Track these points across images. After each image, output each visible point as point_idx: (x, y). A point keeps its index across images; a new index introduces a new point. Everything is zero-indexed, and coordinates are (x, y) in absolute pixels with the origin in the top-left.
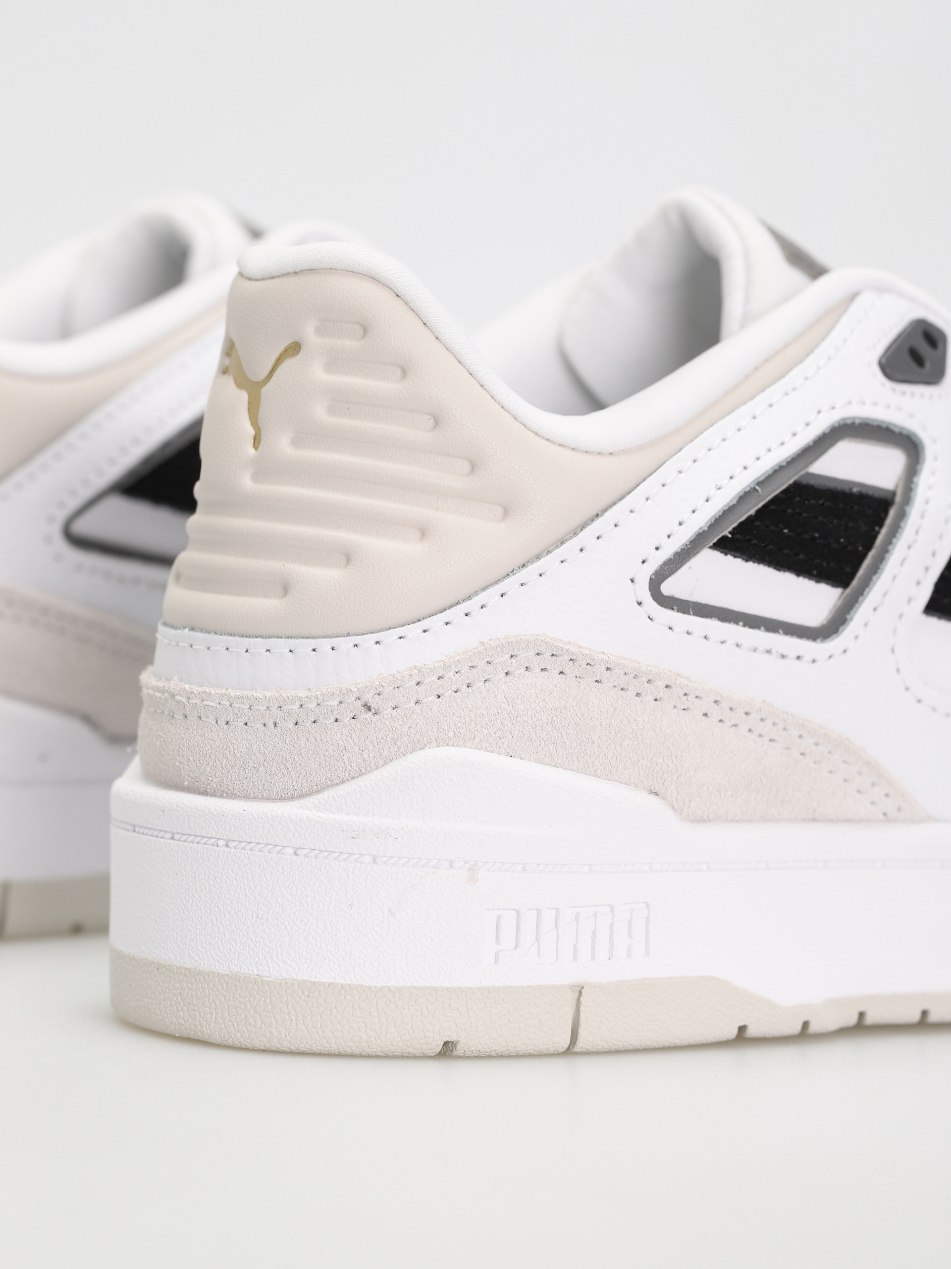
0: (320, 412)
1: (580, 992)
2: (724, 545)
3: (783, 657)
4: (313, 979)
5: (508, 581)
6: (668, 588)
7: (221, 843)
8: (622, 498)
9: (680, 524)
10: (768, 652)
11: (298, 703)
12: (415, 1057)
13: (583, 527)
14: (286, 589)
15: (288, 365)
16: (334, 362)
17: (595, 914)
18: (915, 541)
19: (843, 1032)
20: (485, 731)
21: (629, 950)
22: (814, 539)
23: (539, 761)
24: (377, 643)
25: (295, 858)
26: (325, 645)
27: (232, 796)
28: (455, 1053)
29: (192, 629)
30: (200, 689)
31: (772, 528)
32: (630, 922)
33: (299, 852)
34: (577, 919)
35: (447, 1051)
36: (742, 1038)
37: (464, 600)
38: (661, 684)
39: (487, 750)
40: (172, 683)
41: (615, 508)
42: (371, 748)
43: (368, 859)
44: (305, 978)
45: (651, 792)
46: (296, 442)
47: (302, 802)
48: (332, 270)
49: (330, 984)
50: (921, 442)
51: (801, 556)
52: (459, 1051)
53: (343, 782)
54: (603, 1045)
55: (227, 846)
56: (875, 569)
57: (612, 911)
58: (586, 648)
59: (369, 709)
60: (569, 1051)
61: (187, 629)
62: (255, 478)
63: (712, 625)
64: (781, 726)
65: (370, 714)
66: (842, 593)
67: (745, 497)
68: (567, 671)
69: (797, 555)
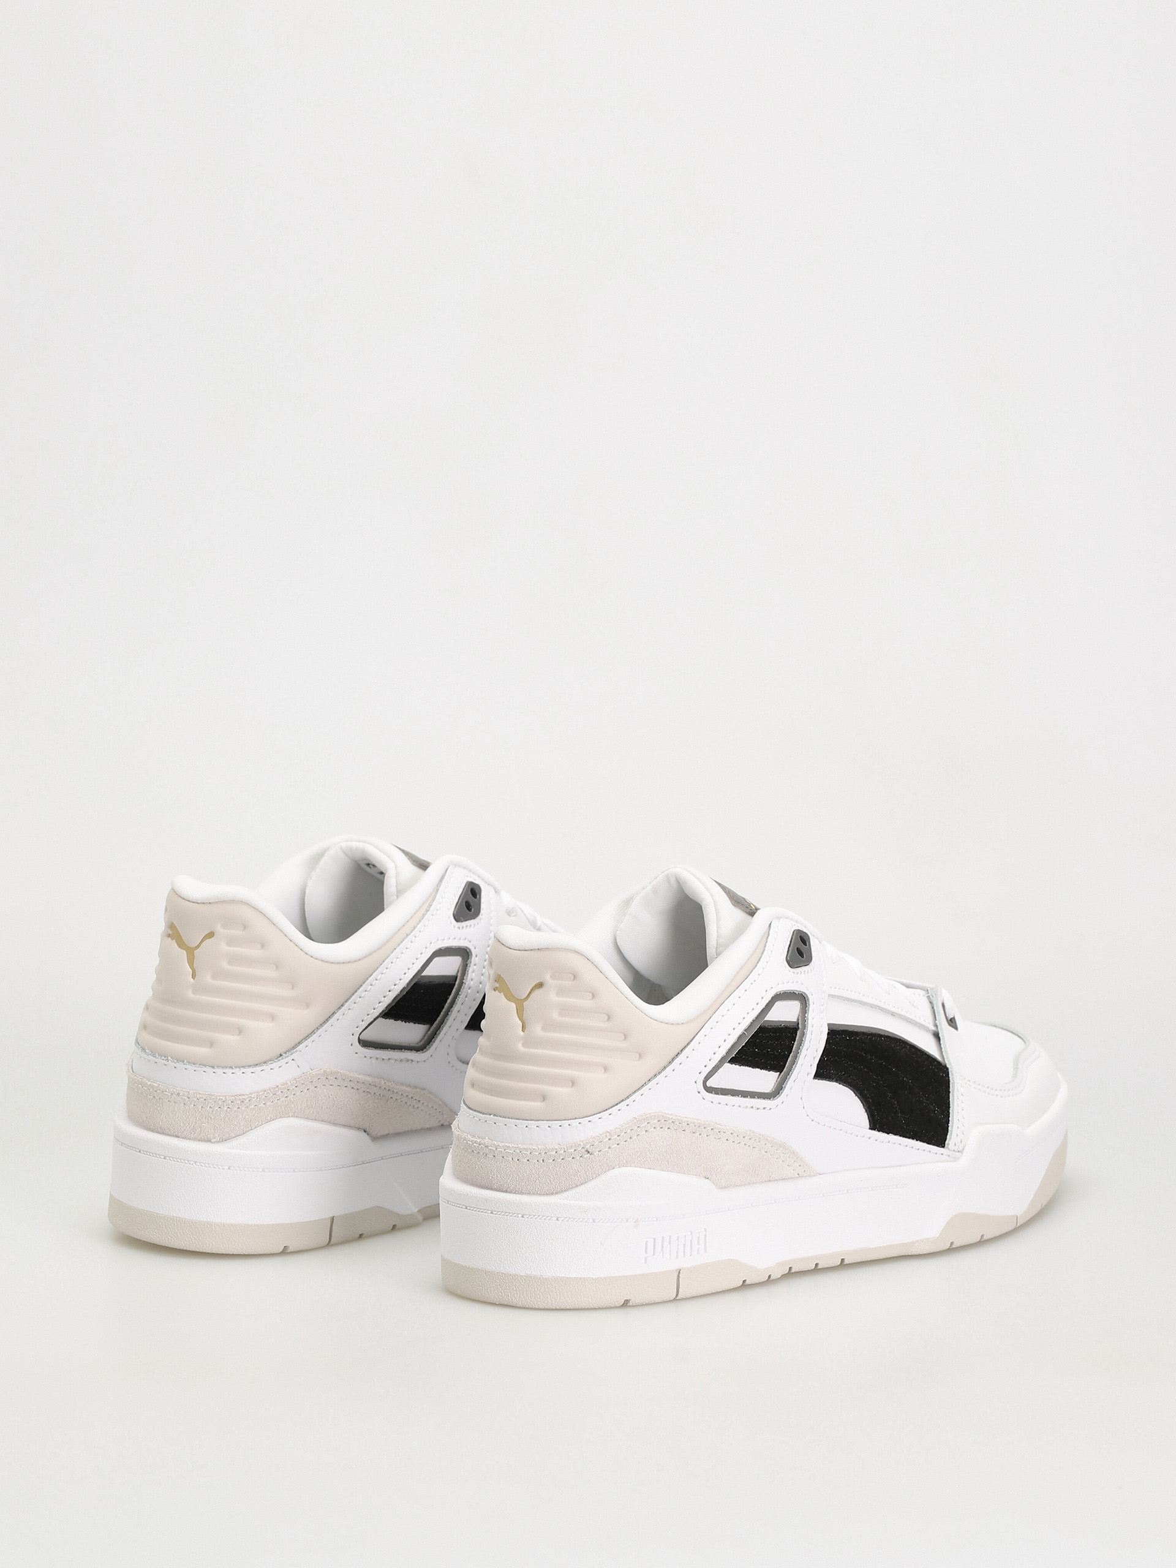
0: (555, 1016)
1: (679, 1272)
2: (733, 1061)
3: (758, 1109)
4: (567, 1276)
5: (644, 1088)
6: (709, 1084)
7: (520, 1216)
8: (688, 1044)
9: (714, 1054)
10: (752, 1107)
11: (555, 1151)
12: (611, 1308)
13: (673, 1060)
14: (544, 1098)
15: (538, 992)
16: (561, 992)
17: (685, 1236)
18: (809, 1046)
19: (784, 1276)
20: (639, 1159)
21: (698, 1251)
22: (768, 1051)
23: (661, 1170)
24: (589, 1121)
25: (557, 1222)
26: (565, 1123)
27: (521, 1193)
28: (628, 1304)
29: (495, 1115)
30: (503, 1144)
31: (751, 1050)
32: (698, 1238)
33: (559, 1219)
34: (678, 1239)
35: (626, 1304)
36: (744, 1285)
37: (626, 1099)
38: (709, 1129)
39: (640, 1167)
40: (486, 1141)
41: (686, 1049)
42: (590, 1170)
43: (591, 1221)
44: (563, 1276)
45: (706, 1178)
46: (543, 1029)
47: (558, 1196)
48: (558, 949)
49: (575, 1278)
50: (807, 996)
51: (763, 1061)
52: (631, 1303)
53: (577, 1186)
54: (689, 1295)
55: (523, 1217)
56: (794, 1062)
57: (691, 1234)
58: (680, 1117)
59: (589, 1152)
60: (675, 1300)
61: (492, 1116)
62: (523, 1045)
63: (729, 1098)
64: (758, 1141)
65: (589, 1154)
66: (780, 1075)
67: (740, 1037)
68: (671, 1127)
69: (761, 1060)
